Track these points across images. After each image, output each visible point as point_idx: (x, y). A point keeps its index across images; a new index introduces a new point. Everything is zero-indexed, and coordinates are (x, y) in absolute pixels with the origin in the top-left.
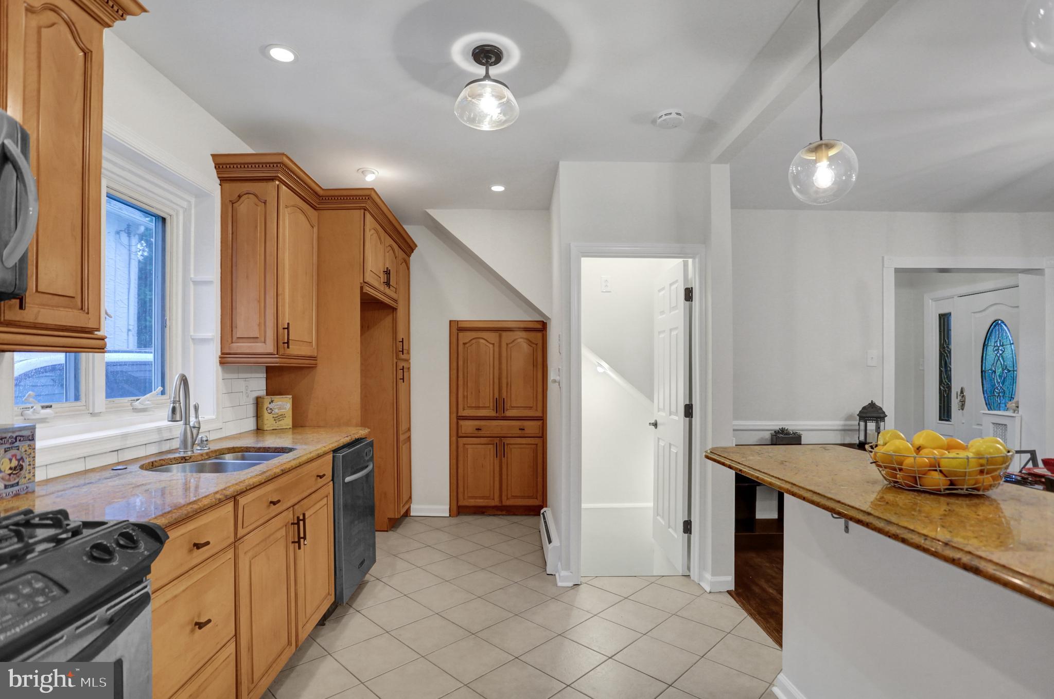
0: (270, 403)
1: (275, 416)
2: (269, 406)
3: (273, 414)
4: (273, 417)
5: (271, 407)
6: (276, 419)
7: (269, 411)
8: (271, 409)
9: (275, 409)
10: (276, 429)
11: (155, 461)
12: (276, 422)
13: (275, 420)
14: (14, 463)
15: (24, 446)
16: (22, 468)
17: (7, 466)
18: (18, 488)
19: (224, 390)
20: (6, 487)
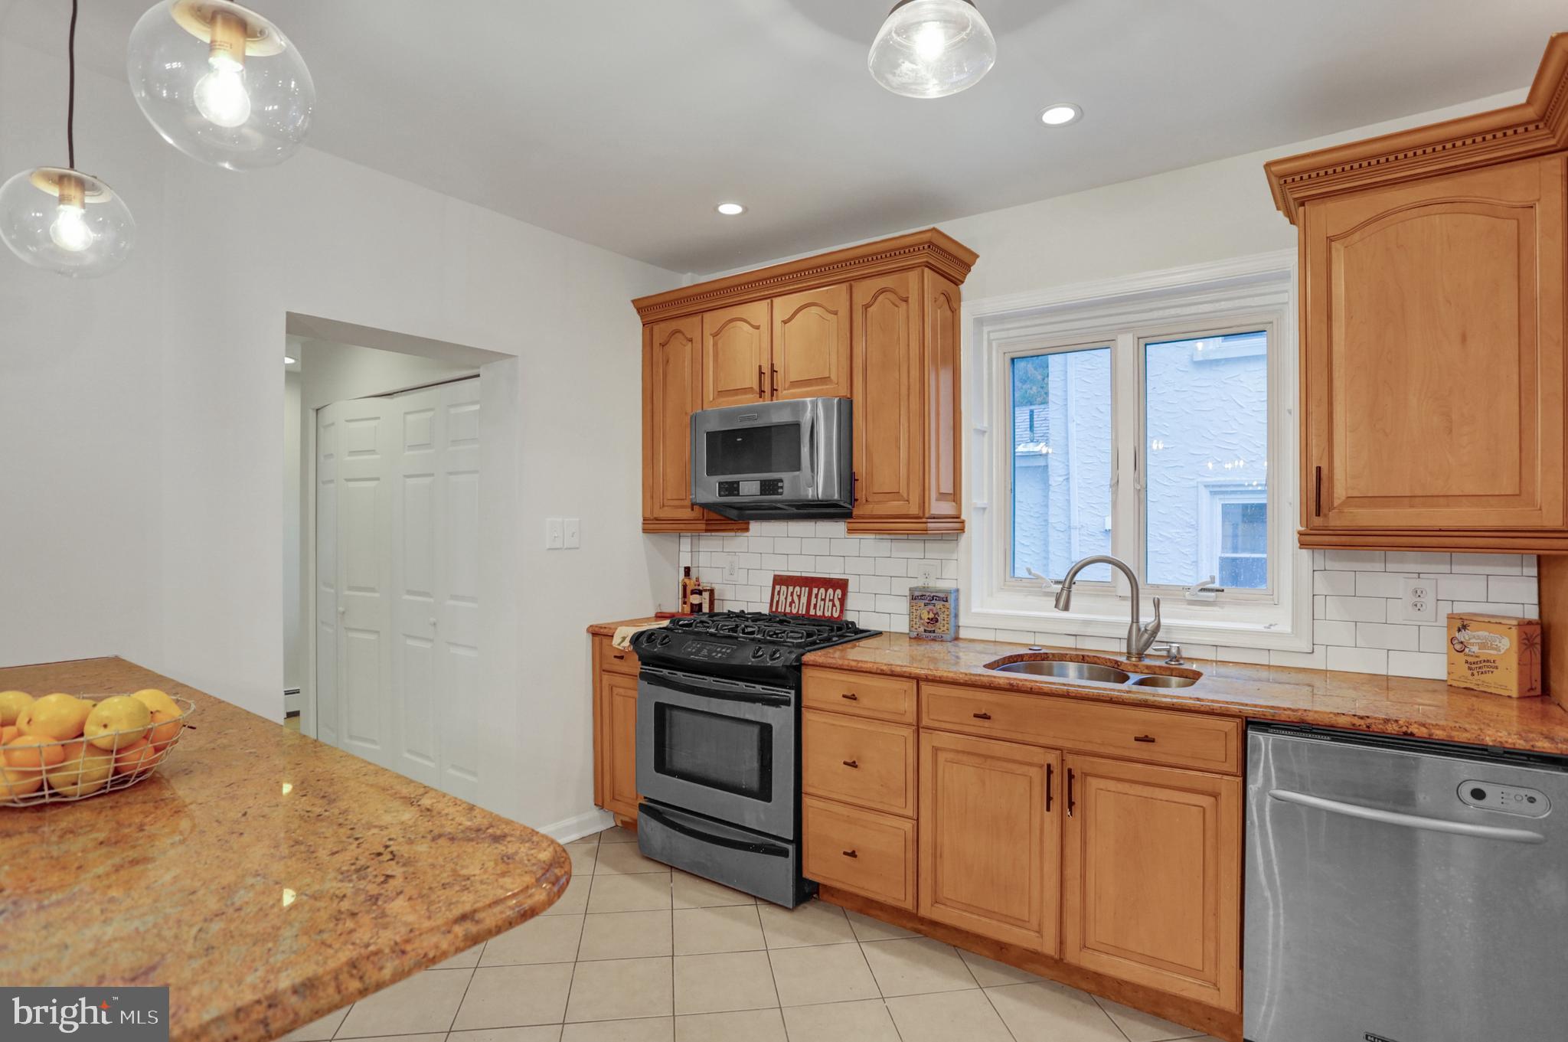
0: (1459, 630)
1: (1470, 659)
2: (1457, 635)
3: (1466, 655)
4: (1467, 662)
5: (1462, 640)
6: (1473, 666)
7: (1458, 647)
8: (1462, 643)
9: (1473, 644)
10: (1473, 689)
11: (1088, 656)
12: (1473, 675)
13: (1470, 668)
14: (931, 616)
15: (939, 604)
16: (937, 621)
17: (925, 616)
18: (934, 635)
19: (1321, 588)
20: (925, 631)
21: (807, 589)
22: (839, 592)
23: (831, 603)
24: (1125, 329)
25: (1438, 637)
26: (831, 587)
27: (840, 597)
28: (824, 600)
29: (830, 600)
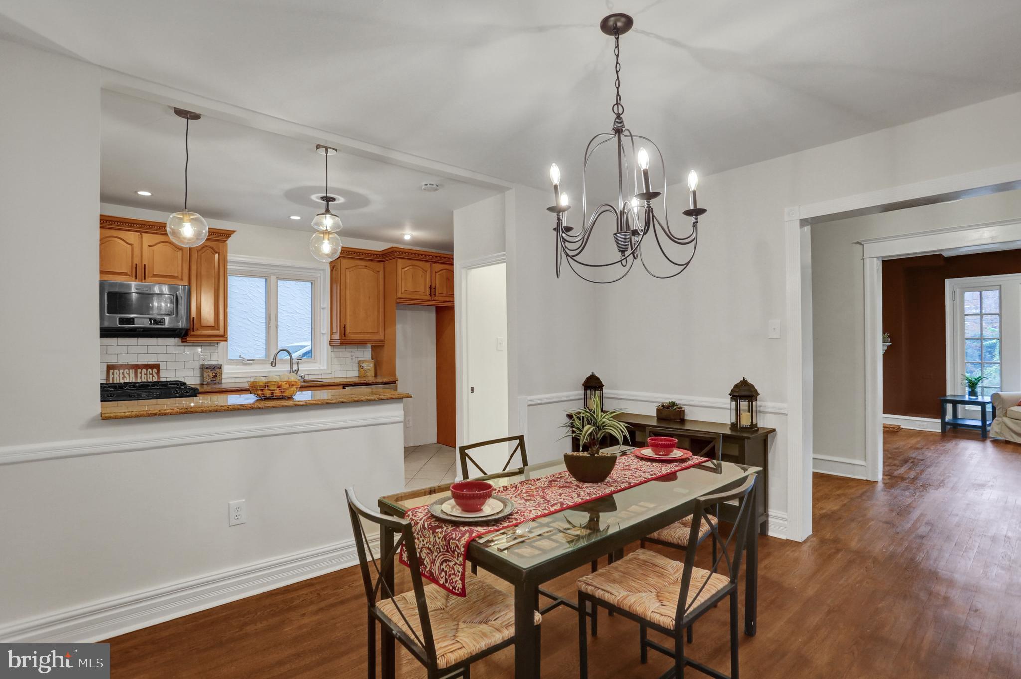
0: (362, 364)
3: (364, 369)
5: (363, 366)
10: (365, 377)
13: (365, 372)
14: (214, 374)
15: (217, 370)
16: (217, 376)
17: (211, 375)
18: (215, 382)
19: (333, 356)
20: (211, 381)
21: (133, 370)
22: (155, 370)
23: (151, 376)
24: (274, 274)
25: (356, 367)
26: (150, 368)
27: (156, 372)
28: (146, 374)
29: (150, 374)
